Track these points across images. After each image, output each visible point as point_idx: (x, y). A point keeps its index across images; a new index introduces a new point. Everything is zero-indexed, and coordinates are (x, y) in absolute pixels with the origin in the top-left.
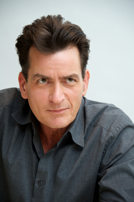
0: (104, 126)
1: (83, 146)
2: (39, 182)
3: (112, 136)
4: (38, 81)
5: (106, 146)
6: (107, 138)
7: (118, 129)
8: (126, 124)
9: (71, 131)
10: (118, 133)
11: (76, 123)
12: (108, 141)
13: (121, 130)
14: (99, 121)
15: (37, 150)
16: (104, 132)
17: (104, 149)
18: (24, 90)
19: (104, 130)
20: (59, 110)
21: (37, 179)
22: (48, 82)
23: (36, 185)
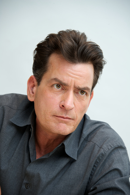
0: (97, 143)
1: (76, 159)
2: (27, 184)
3: (103, 153)
4: (52, 86)
5: (96, 162)
6: (98, 155)
7: (110, 147)
8: (118, 144)
9: (66, 143)
10: (109, 151)
11: (71, 136)
12: (98, 158)
13: (112, 149)
14: (93, 137)
15: (31, 152)
16: (97, 149)
17: (94, 166)
18: (33, 93)
19: (96, 146)
20: (65, 117)
21: (25, 181)
22: (62, 89)
23: (24, 187)
